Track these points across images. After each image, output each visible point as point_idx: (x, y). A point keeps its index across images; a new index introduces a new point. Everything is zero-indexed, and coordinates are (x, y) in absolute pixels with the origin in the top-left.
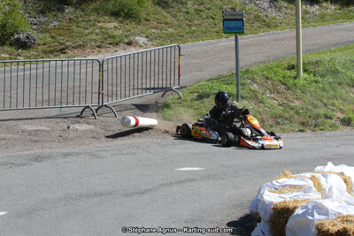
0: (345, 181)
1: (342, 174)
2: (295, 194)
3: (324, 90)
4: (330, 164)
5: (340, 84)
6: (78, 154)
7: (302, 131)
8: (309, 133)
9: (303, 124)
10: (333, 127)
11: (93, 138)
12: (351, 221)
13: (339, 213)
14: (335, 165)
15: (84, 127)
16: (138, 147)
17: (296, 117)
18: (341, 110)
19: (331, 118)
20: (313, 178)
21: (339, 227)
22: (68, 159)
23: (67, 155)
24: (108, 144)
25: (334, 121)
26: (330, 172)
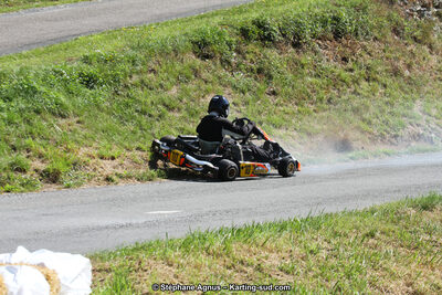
0: (48, 278)
1: (41, 266)
3: (10, 122)
4: (21, 250)
5: (38, 112)
10: (28, 185)
14: (31, 251)
18: (40, 156)
19: (23, 171)
25: (28, 175)
26: (21, 264)
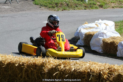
2: (92, 29)
6: (7, 17)
7: (85, 9)
8: (87, 10)
9: (85, 7)
11: (11, 11)
12: (115, 39)
13: (110, 36)
15: (7, 7)
16: (28, 14)
17: (83, 4)
20: (96, 24)
21: (111, 40)
22: (3, 18)
23: (3, 17)
24: (16, 13)
